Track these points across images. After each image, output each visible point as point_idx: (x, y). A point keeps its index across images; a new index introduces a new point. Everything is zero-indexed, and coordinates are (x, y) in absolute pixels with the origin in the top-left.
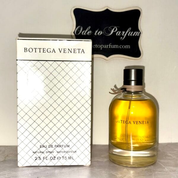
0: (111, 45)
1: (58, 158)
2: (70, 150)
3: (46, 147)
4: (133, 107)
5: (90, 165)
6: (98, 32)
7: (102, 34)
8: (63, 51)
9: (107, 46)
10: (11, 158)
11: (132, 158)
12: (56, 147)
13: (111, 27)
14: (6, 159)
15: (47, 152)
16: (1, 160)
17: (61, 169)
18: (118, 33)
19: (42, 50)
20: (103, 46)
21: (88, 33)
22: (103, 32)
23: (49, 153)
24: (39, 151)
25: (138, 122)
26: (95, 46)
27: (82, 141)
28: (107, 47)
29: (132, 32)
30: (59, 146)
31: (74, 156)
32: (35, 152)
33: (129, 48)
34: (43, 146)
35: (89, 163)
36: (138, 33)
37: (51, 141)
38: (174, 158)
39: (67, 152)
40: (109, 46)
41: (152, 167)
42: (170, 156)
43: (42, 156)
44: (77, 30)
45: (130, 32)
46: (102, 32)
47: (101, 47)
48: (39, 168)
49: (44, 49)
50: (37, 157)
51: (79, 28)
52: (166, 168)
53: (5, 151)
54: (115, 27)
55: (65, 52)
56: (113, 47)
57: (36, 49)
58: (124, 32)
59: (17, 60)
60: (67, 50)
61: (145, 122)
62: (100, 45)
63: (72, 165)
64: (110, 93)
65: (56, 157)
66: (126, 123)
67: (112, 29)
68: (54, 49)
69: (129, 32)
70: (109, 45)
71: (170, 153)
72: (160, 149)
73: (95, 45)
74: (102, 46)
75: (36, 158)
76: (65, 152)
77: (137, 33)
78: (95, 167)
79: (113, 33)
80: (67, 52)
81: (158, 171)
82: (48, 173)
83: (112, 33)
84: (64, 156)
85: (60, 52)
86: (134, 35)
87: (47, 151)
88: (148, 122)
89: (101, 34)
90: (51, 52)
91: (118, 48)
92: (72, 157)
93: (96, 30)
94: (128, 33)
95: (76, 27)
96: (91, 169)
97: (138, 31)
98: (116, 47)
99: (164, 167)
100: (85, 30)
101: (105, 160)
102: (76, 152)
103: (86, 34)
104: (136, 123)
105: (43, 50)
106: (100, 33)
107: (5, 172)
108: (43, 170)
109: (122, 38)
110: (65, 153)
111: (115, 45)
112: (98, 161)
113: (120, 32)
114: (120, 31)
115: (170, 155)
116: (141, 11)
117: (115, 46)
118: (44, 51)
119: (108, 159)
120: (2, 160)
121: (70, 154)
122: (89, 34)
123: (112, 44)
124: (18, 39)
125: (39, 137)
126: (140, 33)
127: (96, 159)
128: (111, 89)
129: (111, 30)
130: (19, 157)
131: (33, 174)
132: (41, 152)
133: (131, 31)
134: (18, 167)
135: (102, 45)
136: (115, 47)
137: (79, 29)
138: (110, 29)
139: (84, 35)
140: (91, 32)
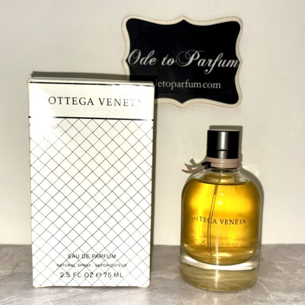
0: (188, 82)
1: (97, 275)
2: (117, 263)
3: (78, 257)
4: (221, 194)
5: (149, 287)
6: (166, 61)
7: (173, 64)
8: (105, 102)
9: (182, 84)
10: (22, 268)
11: (217, 273)
12: (94, 257)
13: (189, 51)
14: (15, 271)
15: (79, 266)
16: (7, 274)
17: (101, 292)
18: (201, 63)
19: (70, 101)
20: (176, 84)
21: (151, 61)
22: (175, 60)
23: (83, 267)
24: (66, 263)
25: (229, 221)
26: (162, 85)
27: (137, 248)
28: (182, 86)
29: (225, 61)
30: (99, 256)
31: (123, 271)
32: (61, 265)
33: (220, 87)
34: (74, 256)
35: (148, 284)
36: (235, 62)
37: (85, 249)
38: (286, 275)
39: (112, 266)
40: (184, 85)
41: (249, 291)
42: (280, 270)
43: (72, 271)
44: (132, 57)
45: (221, 61)
46: (173, 60)
47: (172, 85)
48: (66, 291)
49: (75, 99)
50: (64, 272)
51: (136, 52)
52: (271, 295)
53: (13, 255)
54: (197, 52)
55: (109, 104)
56: (192, 87)
57: (61, 99)
58: (211, 61)
59: (30, 117)
60: (113, 102)
61: (239, 222)
62: (171, 83)
63: (119, 285)
64: (183, 170)
65: (95, 273)
66: (209, 222)
67: (191, 56)
68: (90, 99)
69: (219, 61)
70: (185, 82)
71: (280, 265)
72: (263, 256)
73: (162, 82)
74: (174, 84)
75: (62, 274)
76: (108, 265)
77: (233, 61)
78: (155, 291)
79: (193, 61)
80: (113, 104)
81: (257, 300)
82: (80, 301)
83: (190, 62)
84: (108, 272)
85: (102, 104)
86: (227, 65)
87: (80, 263)
88: (244, 221)
89: (171, 64)
90: (87, 103)
91: (200, 87)
92: (119, 274)
93: (164, 57)
94: (217, 63)
95: (131, 51)
96: (150, 294)
97: (236, 58)
98: (197, 87)
99: (268, 291)
100: (146, 56)
101: (174, 276)
102: (126, 265)
103: (146, 63)
104: (224, 222)
105: (73, 101)
106: (171, 61)
107: (13, 297)
108: (73, 295)
109: (207, 70)
110: (108, 268)
111: (196, 82)
112: (161, 279)
113: (204, 61)
114: (204, 59)
115: (279, 268)
116: (241, 25)
117: (196, 85)
118: (75, 103)
119: (178, 275)
120: (8, 272)
121: (117, 269)
122: (152, 63)
123: (190, 81)
124: (32, 82)
125: (66, 242)
126: (239, 62)
127: (158, 275)
128: (186, 165)
129: (189, 57)
130: (35, 273)
131: (57, 302)
132: (69, 265)
133: (223, 59)
134: (34, 287)
135: (173, 82)
136: (194, 87)
137: (136, 55)
138: (188, 55)
139: (144, 65)
140: (155, 59)
